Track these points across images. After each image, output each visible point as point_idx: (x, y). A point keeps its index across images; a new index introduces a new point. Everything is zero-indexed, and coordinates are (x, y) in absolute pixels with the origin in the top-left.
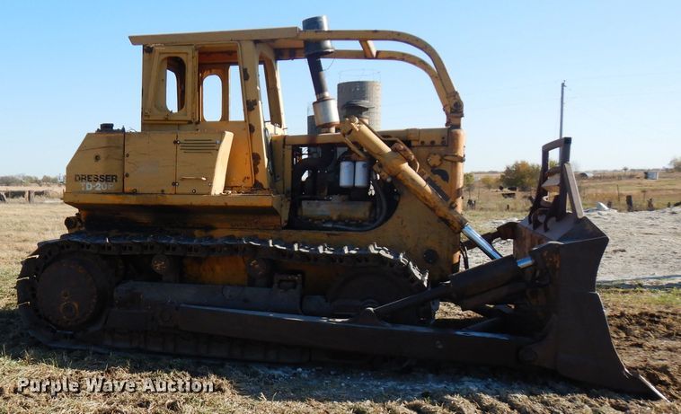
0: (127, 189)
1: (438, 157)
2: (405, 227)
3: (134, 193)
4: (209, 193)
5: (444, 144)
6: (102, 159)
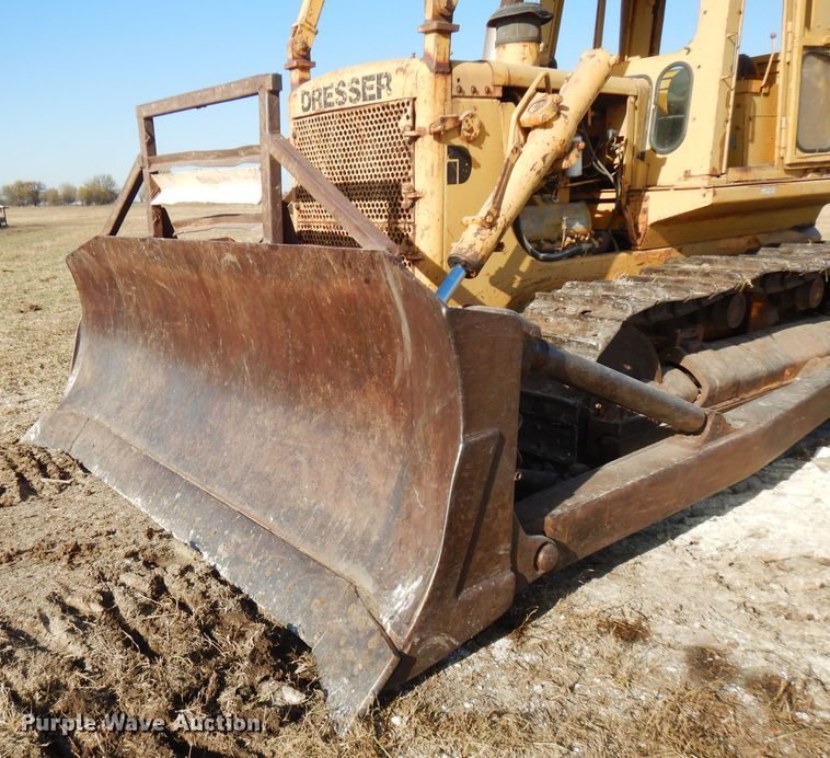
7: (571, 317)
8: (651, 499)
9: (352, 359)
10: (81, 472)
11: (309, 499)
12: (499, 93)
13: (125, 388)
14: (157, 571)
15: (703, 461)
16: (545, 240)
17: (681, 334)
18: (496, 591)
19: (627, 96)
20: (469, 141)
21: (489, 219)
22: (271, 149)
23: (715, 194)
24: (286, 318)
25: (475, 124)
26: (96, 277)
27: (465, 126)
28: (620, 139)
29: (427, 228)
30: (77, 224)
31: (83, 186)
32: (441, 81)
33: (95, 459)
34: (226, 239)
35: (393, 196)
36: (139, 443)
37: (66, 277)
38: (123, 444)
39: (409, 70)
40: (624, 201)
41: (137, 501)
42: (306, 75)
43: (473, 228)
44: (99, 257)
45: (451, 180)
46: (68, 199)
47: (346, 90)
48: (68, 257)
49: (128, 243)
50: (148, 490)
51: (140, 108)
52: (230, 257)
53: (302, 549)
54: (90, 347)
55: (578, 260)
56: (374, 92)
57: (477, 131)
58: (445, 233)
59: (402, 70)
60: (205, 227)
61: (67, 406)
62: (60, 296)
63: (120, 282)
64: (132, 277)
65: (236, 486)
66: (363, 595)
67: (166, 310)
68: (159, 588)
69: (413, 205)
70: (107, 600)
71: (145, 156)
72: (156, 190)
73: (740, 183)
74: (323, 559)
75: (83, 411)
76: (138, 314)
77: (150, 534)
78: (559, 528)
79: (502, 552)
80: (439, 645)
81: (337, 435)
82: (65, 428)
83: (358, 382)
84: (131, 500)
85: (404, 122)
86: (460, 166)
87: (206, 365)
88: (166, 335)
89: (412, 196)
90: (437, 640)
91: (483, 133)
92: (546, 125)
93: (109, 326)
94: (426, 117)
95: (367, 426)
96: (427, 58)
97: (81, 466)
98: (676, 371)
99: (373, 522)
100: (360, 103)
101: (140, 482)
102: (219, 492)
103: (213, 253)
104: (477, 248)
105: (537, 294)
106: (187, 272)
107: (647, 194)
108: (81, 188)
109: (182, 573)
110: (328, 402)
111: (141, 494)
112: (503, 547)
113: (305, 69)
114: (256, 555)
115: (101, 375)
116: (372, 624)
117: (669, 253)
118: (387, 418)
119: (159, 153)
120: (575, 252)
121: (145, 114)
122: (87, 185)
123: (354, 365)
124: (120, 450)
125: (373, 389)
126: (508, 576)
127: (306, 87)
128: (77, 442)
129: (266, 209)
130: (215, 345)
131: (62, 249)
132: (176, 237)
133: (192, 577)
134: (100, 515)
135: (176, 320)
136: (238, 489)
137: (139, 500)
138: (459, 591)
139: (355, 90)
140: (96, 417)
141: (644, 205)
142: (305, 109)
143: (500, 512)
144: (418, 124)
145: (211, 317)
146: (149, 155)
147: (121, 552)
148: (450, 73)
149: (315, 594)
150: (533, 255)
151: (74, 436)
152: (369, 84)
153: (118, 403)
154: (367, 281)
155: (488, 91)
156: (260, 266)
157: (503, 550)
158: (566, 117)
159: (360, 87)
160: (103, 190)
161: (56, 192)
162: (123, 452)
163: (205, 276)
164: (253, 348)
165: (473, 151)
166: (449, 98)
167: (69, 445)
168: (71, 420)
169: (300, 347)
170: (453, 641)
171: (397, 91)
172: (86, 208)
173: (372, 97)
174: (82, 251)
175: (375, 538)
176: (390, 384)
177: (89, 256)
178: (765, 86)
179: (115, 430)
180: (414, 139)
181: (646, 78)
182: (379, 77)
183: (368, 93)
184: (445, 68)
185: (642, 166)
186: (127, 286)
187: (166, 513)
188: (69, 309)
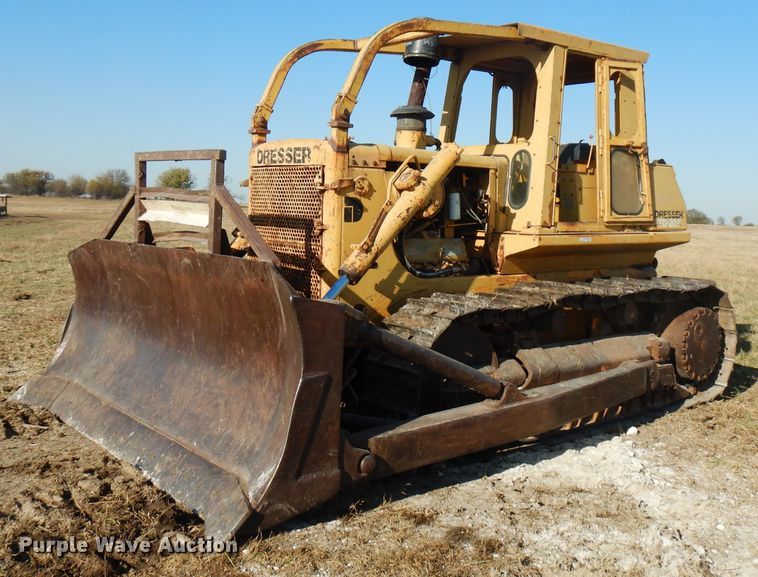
7: (424, 316)
8: (454, 437)
9: (256, 332)
10: (57, 422)
11: (222, 428)
12: (384, 165)
13: (103, 357)
14: (107, 480)
15: (497, 416)
16: (428, 263)
17: (517, 335)
18: (325, 479)
19: (489, 170)
20: (360, 194)
21: (365, 247)
22: (215, 194)
23: (540, 240)
24: (220, 304)
25: (365, 184)
26: (91, 270)
27: (357, 185)
28: (486, 197)
29: (329, 250)
30: (81, 218)
31: (96, 179)
32: (341, 157)
33: (71, 413)
34: (188, 248)
35: (308, 227)
36: (107, 399)
37: (66, 270)
38: (95, 399)
39: (321, 148)
40: (490, 240)
41: (100, 441)
42: (263, 138)
43: (356, 252)
44: (95, 255)
45: (347, 218)
46: (76, 190)
47: (284, 154)
48: (70, 253)
49: (118, 246)
50: (111, 432)
51: (138, 154)
52: (186, 261)
53: (212, 461)
54: (78, 326)
55: (449, 279)
56: (301, 158)
57: (367, 189)
58: (343, 254)
59: (317, 147)
60: (176, 238)
61: (51, 373)
62: (56, 287)
63: (109, 275)
64: (119, 271)
65: (175, 424)
66: (242, 482)
67: (142, 298)
68: (106, 490)
69: (321, 234)
70: (66, 495)
71: (138, 186)
72: (143, 210)
73: (567, 233)
74: (224, 466)
75: (66, 377)
76: (121, 299)
77: (106, 460)
78: (380, 447)
79: (331, 454)
80: (282, 510)
81: (244, 383)
82: (48, 390)
83: (259, 347)
84: (96, 441)
85: (317, 180)
86: (354, 211)
87: (166, 339)
88: (140, 315)
89: (320, 228)
90: (280, 506)
91: (371, 190)
92: (410, 189)
93: (96, 308)
94: (331, 178)
95: (262, 376)
96: (332, 142)
97: (58, 419)
98: (513, 361)
99: (257, 439)
100: (292, 164)
101: (104, 427)
102: (162, 429)
103: (176, 257)
104: (357, 266)
105: (408, 300)
106: (159, 269)
107: (502, 235)
108: (92, 181)
109: (124, 482)
110: (241, 362)
111: (104, 435)
112: (332, 450)
113: (263, 134)
114: (179, 468)
115: (84, 348)
116: (242, 497)
117: (525, 278)
118: (273, 370)
119: (147, 185)
120: (449, 273)
121: (140, 159)
122: (100, 178)
123: (257, 336)
124: (91, 405)
125: (267, 350)
126: (336, 471)
127: (262, 147)
128: (58, 400)
129: (210, 231)
130: (174, 323)
131: (63, 242)
132: (154, 244)
133: (132, 484)
134: (69, 449)
135: (149, 304)
136: (176, 426)
137: (102, 439)
138: (298, 475)
139: (289, 155)
140: (76, 381)
141: (501, 243)
142: (260, 162)
143: (330, 426)
144: (326, 182)
145: (173, 303)
146: (141, 186)
147: (81, 469)
148: (348, 152)
149: (214, 488)
150: (413, 273)
151: (55, 396)
152: (298, 152)
153: (95, 370)
154: (262, 280)
155: (376, 164)
156: (205, 268)
157: (333, 452)
158: (424, 185)
159: (292, 154)
160: (115, 185)
161: (65, 183)
162: (94, 406)
163: (171, 272)
164: (199, 325)
165: (364, 201)
166: (346, 167)
167: (49, 403)
168: (54, 383)
169: (227, 324)
170: (293, 509)
171: (314, 160)
172: (94, 201)
173: (299, 161)
174: (83, 249)
175: (258, 449)
176: (276, 348)
177: (87, 253)
178: (590, 168)
179: (90, 390)
180: (322, 192)
181: (506, 157)
182: (304, 149)
183: (297, 158)
184: (344, 148)
185: (502, 216)
186: (115, 278)
187: (121, 448)
188: (63, 300)
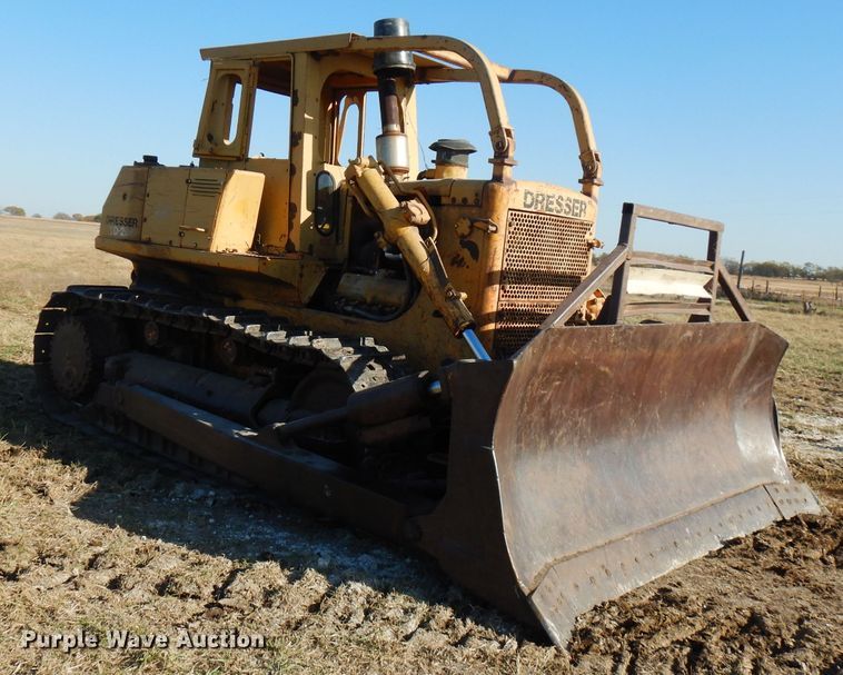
0: (144, 237)
1: (467, 223)
2: (425, 321)
3: (148, 242)
4: (208, 249)
5: (478, 204)
6: (128, 199)
39: (593, 205)
47: (564, 203)
56: (578, 211)
59: (590, 203)
85: (587, 237)
100: (570, 216)
111: (672, 557)
127: (528, 187)
142: (526, 206)
152: (576, 205)
159: (571, 205)
171: (588, 216)
173: (576, 215)
183: (575, 211)
